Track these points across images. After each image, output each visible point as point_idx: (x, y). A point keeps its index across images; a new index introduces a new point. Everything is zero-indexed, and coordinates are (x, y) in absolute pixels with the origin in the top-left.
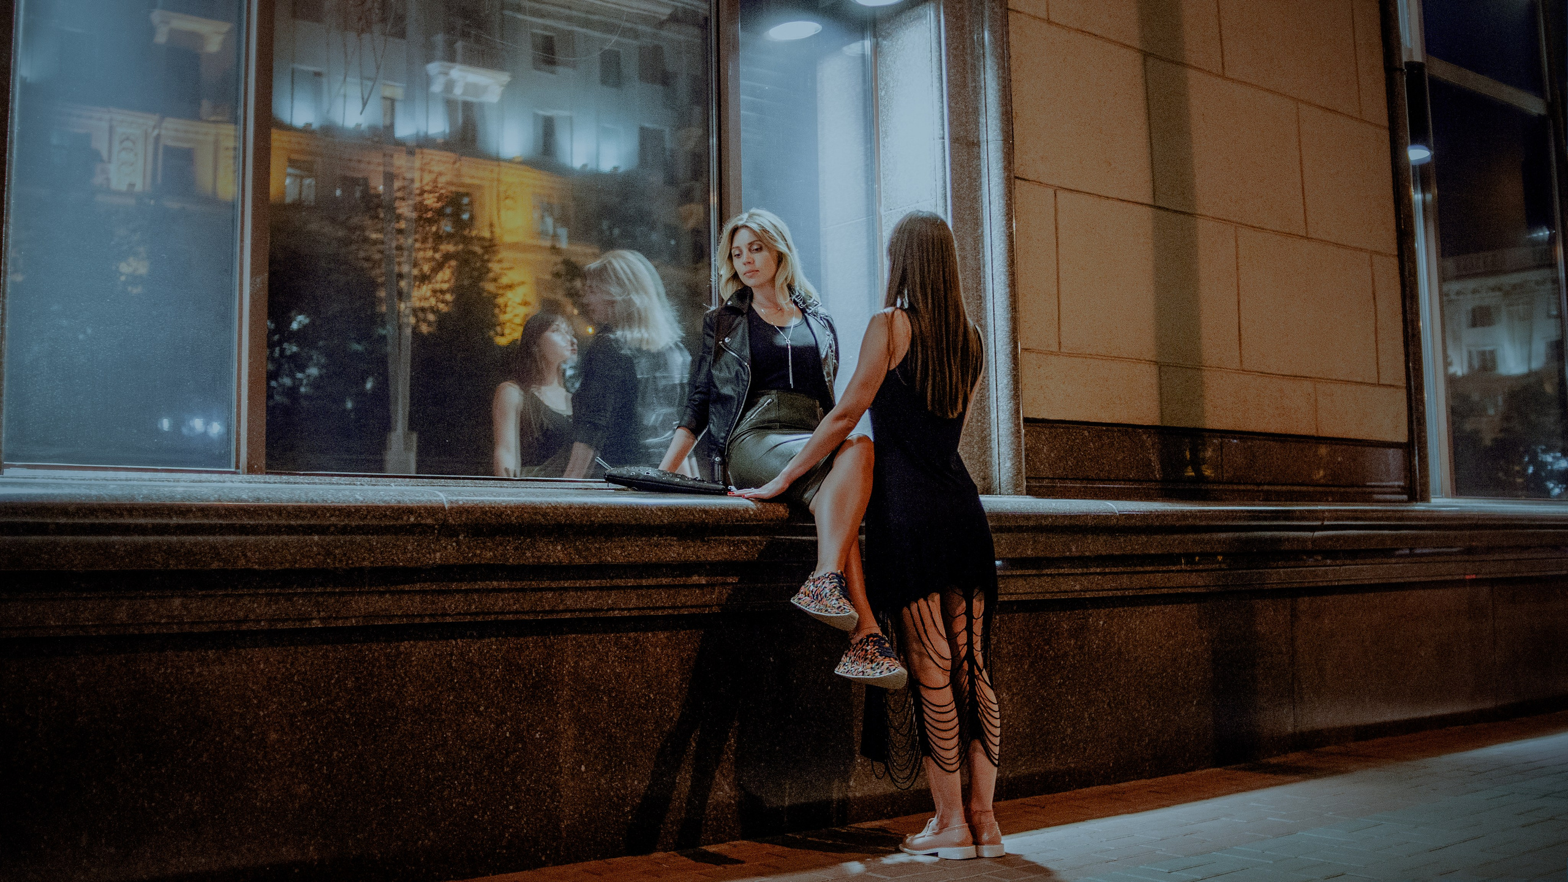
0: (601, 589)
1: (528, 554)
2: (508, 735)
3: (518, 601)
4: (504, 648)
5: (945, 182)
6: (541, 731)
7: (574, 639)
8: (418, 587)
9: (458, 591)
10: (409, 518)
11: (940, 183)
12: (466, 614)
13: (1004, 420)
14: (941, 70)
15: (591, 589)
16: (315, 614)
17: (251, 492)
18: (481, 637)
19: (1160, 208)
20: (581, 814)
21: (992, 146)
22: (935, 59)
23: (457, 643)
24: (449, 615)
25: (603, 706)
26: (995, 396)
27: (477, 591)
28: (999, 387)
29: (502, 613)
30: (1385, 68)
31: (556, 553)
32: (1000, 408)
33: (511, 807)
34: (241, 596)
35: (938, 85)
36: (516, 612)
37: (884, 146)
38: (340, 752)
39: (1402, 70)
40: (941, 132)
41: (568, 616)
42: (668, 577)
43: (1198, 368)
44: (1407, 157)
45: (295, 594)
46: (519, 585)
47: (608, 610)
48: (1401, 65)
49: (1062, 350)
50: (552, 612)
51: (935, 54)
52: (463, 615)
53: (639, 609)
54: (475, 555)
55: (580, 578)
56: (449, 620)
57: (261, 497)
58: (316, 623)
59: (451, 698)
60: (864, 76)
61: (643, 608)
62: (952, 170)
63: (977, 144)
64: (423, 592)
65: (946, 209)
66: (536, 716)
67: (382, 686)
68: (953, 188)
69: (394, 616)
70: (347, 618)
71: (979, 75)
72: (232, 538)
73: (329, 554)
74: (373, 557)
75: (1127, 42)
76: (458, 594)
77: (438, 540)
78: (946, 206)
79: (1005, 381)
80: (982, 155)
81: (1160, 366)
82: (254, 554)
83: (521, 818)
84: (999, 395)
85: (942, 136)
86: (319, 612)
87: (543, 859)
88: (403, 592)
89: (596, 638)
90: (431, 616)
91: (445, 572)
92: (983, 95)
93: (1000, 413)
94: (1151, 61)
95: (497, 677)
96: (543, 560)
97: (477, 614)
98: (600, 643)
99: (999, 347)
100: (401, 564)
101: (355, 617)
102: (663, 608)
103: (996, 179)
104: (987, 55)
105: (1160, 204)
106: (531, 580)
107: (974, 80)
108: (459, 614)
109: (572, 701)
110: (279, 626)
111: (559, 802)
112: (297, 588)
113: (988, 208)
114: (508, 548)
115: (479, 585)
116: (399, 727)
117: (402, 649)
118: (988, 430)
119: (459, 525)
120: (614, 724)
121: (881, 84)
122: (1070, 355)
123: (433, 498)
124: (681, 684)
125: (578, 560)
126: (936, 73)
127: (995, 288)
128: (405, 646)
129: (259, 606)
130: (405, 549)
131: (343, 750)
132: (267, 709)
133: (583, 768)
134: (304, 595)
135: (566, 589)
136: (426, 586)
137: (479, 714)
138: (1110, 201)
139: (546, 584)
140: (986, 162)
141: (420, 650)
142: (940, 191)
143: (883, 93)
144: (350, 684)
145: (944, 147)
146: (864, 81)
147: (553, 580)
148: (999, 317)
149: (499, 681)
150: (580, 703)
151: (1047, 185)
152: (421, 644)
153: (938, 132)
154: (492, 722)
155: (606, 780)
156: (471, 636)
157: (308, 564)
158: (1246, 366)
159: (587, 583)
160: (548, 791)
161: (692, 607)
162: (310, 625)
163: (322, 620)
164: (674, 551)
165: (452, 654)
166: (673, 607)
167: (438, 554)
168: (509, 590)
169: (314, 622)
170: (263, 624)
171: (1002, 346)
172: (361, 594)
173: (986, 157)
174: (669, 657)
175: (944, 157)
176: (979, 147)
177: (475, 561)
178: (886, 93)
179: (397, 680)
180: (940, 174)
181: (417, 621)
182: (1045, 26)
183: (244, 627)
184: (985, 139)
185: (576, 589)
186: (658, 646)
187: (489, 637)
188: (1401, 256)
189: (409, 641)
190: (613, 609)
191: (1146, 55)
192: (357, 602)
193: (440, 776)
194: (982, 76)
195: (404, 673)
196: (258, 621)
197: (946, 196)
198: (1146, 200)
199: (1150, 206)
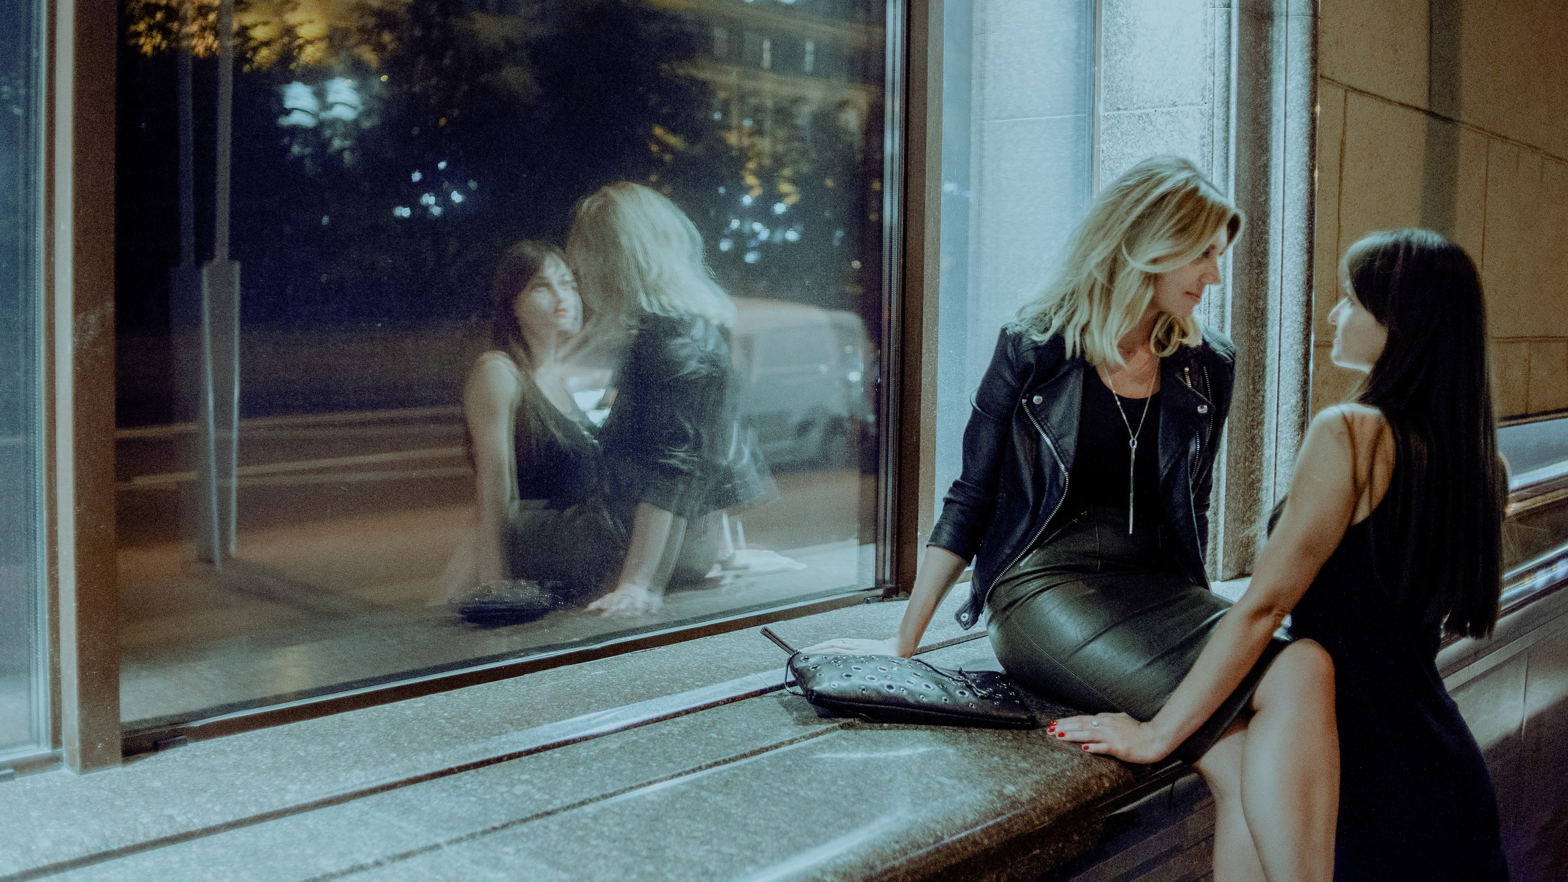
5: (1228, 79)
11: (1220, 80)
13: (1286, 460)
19: (1432, 114)
21: (1294, 24)
26: (1275, 422)
28: (1283, 409)
32: (1282, 442)
62: (1239, 58)
63: (1270, 17)
65: (1227, 124)
78: (1228, 117)
79: (1293, 401)
80: (1276, 37)
84: (1281, 421)
85: (1227, 2)
93: (1281, 450)
99: (1285, 346)
103: (1299, 77)
105: (1436, 108)
118: (1257, 473)
127: (1285, 253)
140: (1284, 48)
142: (1219, 91)
145: (1230, 20)
148: (1289, 299)
151: (1340, 85)
171: (1291, 346)
173: (1283, 39)
175: (1230, 37)
176: (1272, 21)
180: (1220, 65)
184: (1284, 10)
197: (1228, 102)
198: (1423, 104)
199: (1424, 111)
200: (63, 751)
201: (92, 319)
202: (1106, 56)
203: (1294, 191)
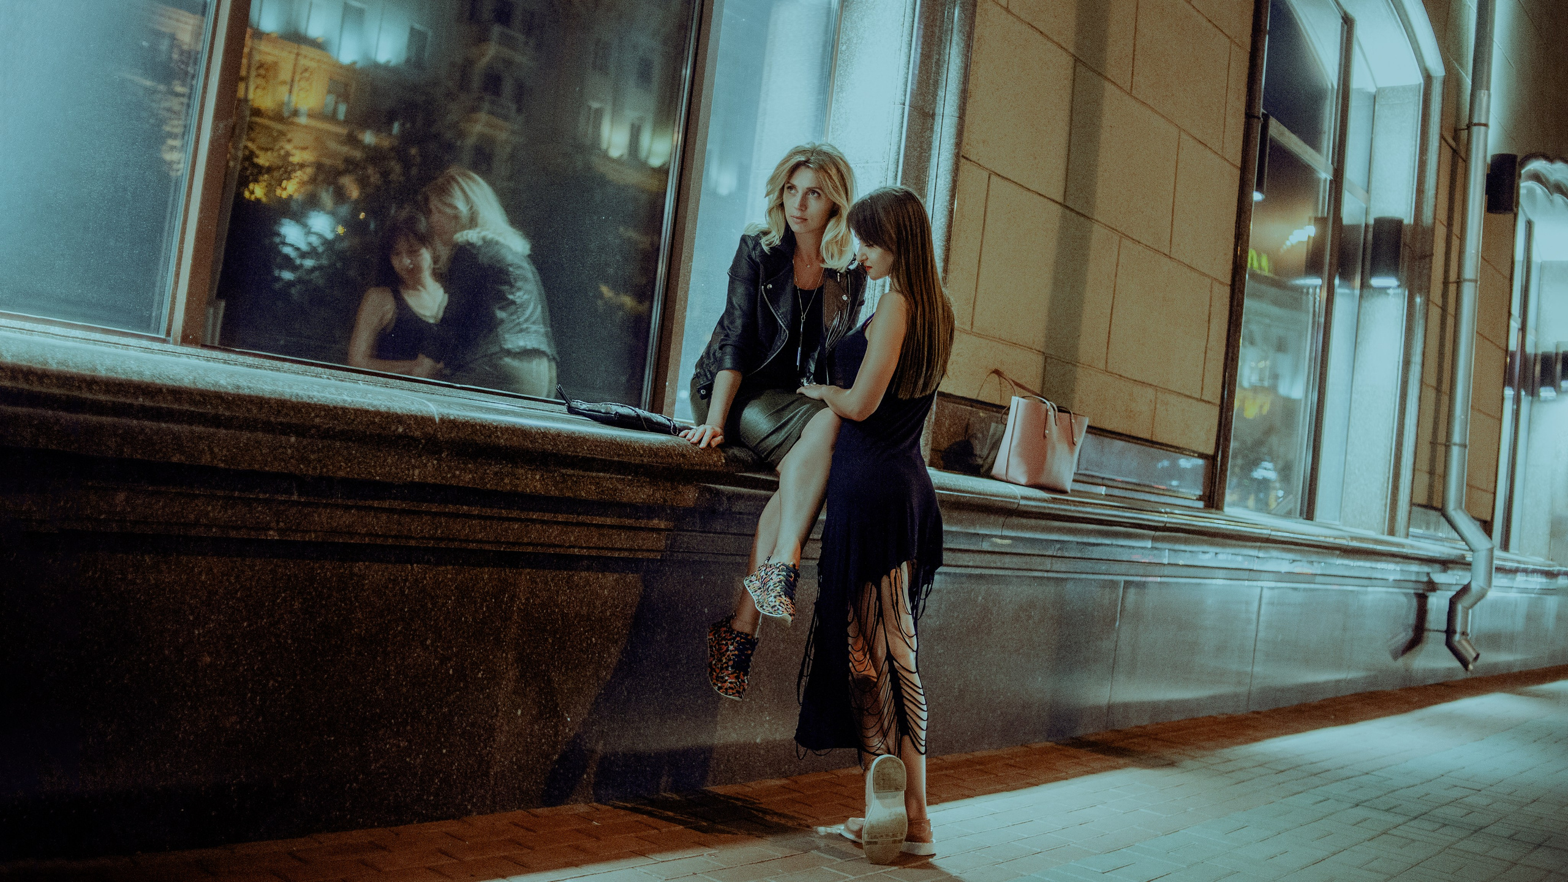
0: (566, 524)
1: (506, 481)
2: (451, 672)
3: (485, 528)
4: (459, 578)
5: (899, 148)
6: (484, 671)
7: (529, 573)
8: (386, 504)
9: (427, 513)
10: (398, 428)
11: (894, 148)
12: (432, 538)
14: (912, 37)
15: (558, 523)
16: (273, 524)
17: (229, 377)
18: (438, 563)
19: (1067, 207)
20: (511, 762)
21: (947, 121)
22: (907, 25)
23: (413, 569)
24: (413, 538)
25: (546, 647)
27: (445, 514)
29: (467, 541)
30: (1246, 114)
31: (533, 482)
33: (444, 751)
34: (196, 497)
35: (907, 50)
36: (480, 541)
37: (837, 100)
38: (276, 681)
39: (1259, 118)
40: (903, 98)
41: (530, 549)
42: (631, 518)
43: (1074, 363)
44: (1252, 197)
45: (257, 500)
46: (488, 512)
47: (570, 547)
48: (1259, 113)
49: (973, 330)
50: (514, 544)
51: (908, 19)
52: (428, 539)
53: (599, 548)
54: (454, 476)
55: (549, 511)
56: (413, 543)
57: (241, 384)
58: (273, 535)
59: (399, 628)
60: (827, 26)
61: (603, 548)
62: (908, 137)
63: (933, 116)
64: (391, 511)
65: (896, 175)
66: (482, 653)
67: (330, 610)
68: (906, 156)
69: (356, 533)
70: (307, 532)
71: (945, 48)
72: (198, 429)
73: (303, 459)
74: (350, 467)
75: (1064, 45)
76: (426, 515)
77: (420, 456)
78: (897, 171)
80: (935, 128)
81: (1047, 357)
82: (221, 450)
83: (453, 763)
85: (903, 102)
86: (278, 522)
87: (469, 807)
88: (371, 508)
89: (549, 574)
90: (396, 537)
91: (420, 491)
92: (946, 69)
94: (1081, 68)
95: (448, 609)
96: (520, 489)
97: (441, 539)
98: (552, 580)
100: (378, 478)
101: (315, 531)
102: (620, 550)
103: (946, 154)
104: (955, 31)
105: (1070, 204)
106: (501, 508)
107: (939, 54)
108: (424, 538)
109: (518, 640)
110: (233, 534)
111: (491, 747)
112: (259, 492)
113: (934, 181)
114: (488, 471)
115: (451, 508)
116: (342, 657)
117: (356, 570)
119: (447, 442)
120: (554, 667)
121: (843, 38)
122: (979, 335)
123: (422, 408)
124: (622, 630)
125: (554, 492)
126: (906, 38)
128: (359, 567)
129: (214, 509)
130: (384, 461)
131: (280, 679)
132: (203, 627)
133: (519, 712)
134: (266, 502)
135: (533, 521)
136: (396, 504)
137: (425, 648)
138: (1031, 194)
139: (514, 514)
140: (939, 135)
141: (375, 573)
142: (893, 155)
143: (844, 48)
144: (297, 605)
145: (903, 113)
146: (826, 32)
147: (522, 510)
149: (449, 612)
150: (524, 643)
151: (984, 168)
152: (376, 566)
153: (899, 97)
154: (436, 658)
155: (539, 726)
156: (428, 562)
157: (277, 467)
158: (1109, 370)
159: (554, 517)
160: (482, 735)
161: (648, 550)
162: (267, 536)
163: (280, 531)
164: (641, 493)
165: (406, 580)
166: (630, 550)
167: (417, 472)
168: (479, 517)
169: (271, 533)
170: (214, 530)
172: (326, 506)
173: (939, 130)
174: (614, 600)
175: (902, 123)
176: (934, 119)
177: (454, 482)
178: (847, 48)
179: (346, 604)
180: (895, 139)
181: (379, 541)
182: (1004, 12)
183: (193, 532)
184: (941, 112)
185: (543, 522)
186: (605, 588)
187: (446, 565)
188: (1233, 286)
189: (364, 562)
190: (574, 547)
191: (1077, 60)
192: (319, 515)
193: (377, 713)
194: (947, 51)
195: (354, 597)
196: (209, 527)
197: (898, 162)
198: (1060, 199)
199: (1060, 204)
200: (171, 339)
201: (221, 125)
202: (832, 132)
203: (938, 223)
